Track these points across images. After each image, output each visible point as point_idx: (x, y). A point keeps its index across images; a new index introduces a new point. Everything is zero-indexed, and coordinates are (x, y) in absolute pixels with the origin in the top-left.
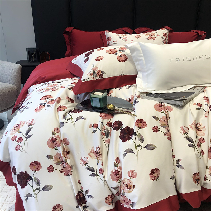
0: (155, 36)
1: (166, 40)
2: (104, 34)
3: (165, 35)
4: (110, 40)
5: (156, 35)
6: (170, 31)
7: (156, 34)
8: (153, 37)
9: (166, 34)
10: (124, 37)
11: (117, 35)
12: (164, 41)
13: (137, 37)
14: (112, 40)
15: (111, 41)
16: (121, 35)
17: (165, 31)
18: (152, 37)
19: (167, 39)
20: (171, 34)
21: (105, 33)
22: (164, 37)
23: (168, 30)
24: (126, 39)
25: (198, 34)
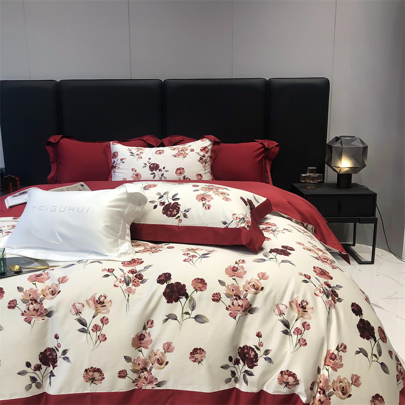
0: (187, 152)
1: (205, 158)
2: (109, 147)
3: (204, 149)
4: (115, 157)
5: (189, 150)
6: (215, 143)
7: (190, 148)
8: (184, 152)
9: (206, 147)
10: (139, 153)
11: (129, 149)
12: (201, 159)
13: (158, 152)
14: (119, 157)
15: (117, 159)
16: (134, 149)
17: (206, 143)
18: (181, 152)
19: (207, 156)
20: (217, 147)
21: (110, 145)
22: (202, 153)
23: (211, 141)
24: (141, 155)
25: (264, 146)
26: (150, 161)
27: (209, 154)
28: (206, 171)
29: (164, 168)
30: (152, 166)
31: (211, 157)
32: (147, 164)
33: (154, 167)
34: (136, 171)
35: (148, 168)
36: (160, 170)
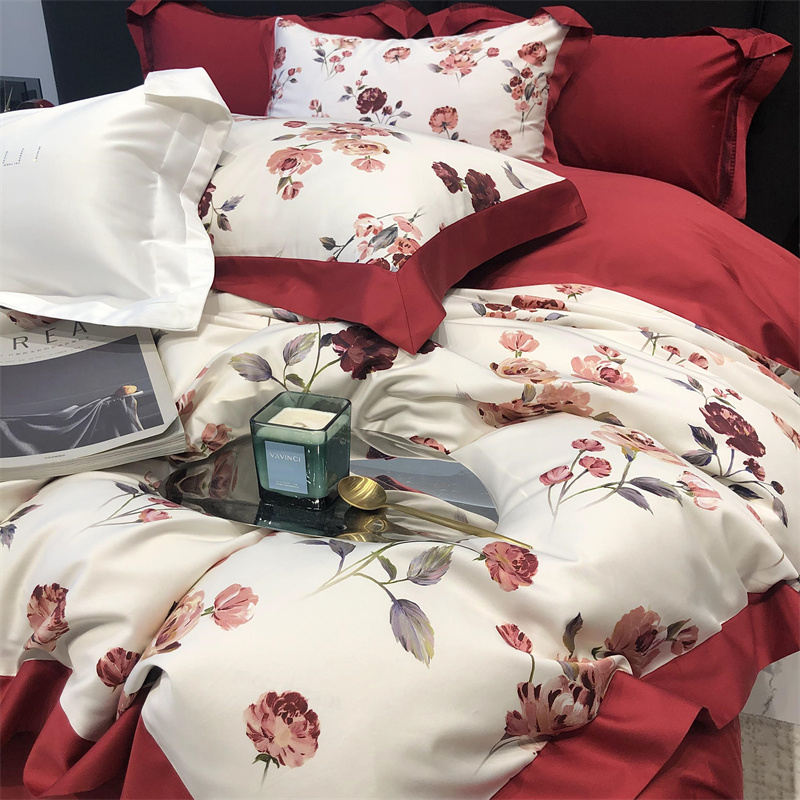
0: (475, 57)
1: (527, 81)
2: (271, 33)
3: (531, 51)
4: (279, 62)
5: (484, 52)
6: (572, 33)
7: (486, 46)
8: (466, 57)
9: (537, 44)
10: (339, 54)
11: (317, 40)
12: (515, 82)
13: (393, 54)
14: (287, 65)
15: (283, 68)
16: (330, 42)
17: (544, 30)
19: (536, 74)
20: (579, 45)
21: (274, 27)
22: (522, 65)
24: (345, 62)
25: (739, 51)
26: (365, 81)
27: (547, 67)
28: (526, 123)
29: (399, 105)
30: (366, 96)
31: (551, 78)
32: (355, 88)
33: (372, 101)
34: (320, 110)
35: (353, 101)
36: (387, 111)
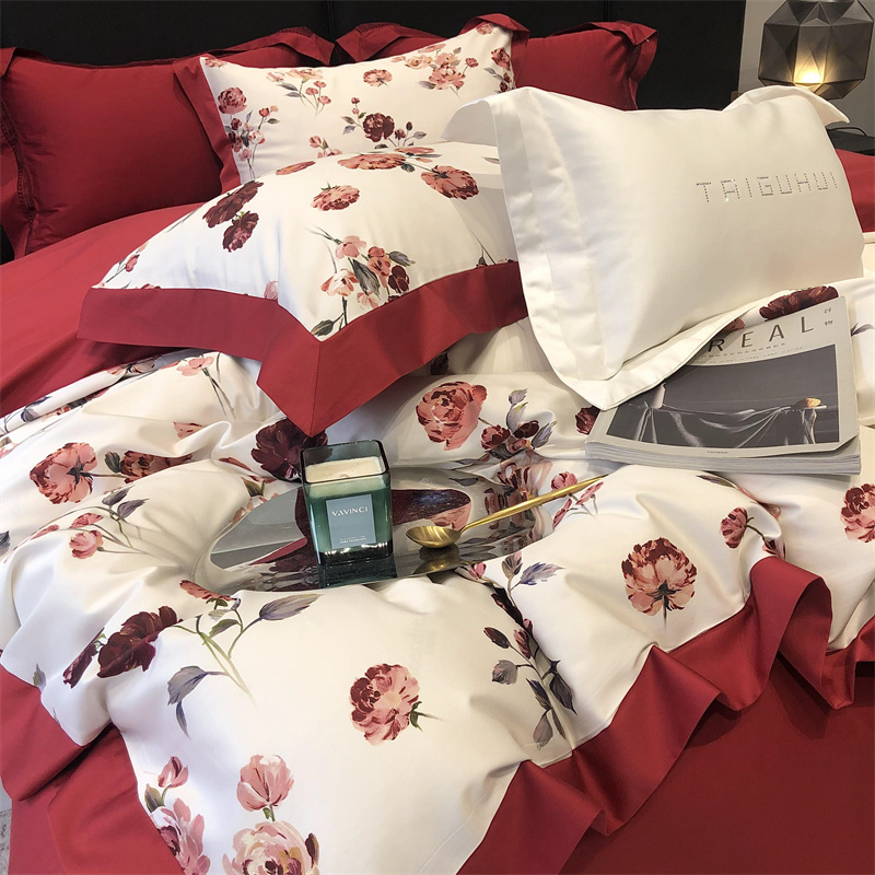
3: (499, 57)
7: (462, 57)
8: (450, 71)
9: (502, 50)
10: (310, 84)
11: (270, 74)
17: (497, 38)
23: (505, 29)
24: (324, 92)
26: (361, 107)
29: (409, 126)
30: (370, 123)
32: (355, 117)
33: (379, 127)
34: (326, 146)
35: (360, 130)
36: (399, 135)
